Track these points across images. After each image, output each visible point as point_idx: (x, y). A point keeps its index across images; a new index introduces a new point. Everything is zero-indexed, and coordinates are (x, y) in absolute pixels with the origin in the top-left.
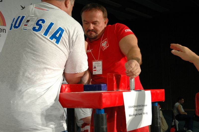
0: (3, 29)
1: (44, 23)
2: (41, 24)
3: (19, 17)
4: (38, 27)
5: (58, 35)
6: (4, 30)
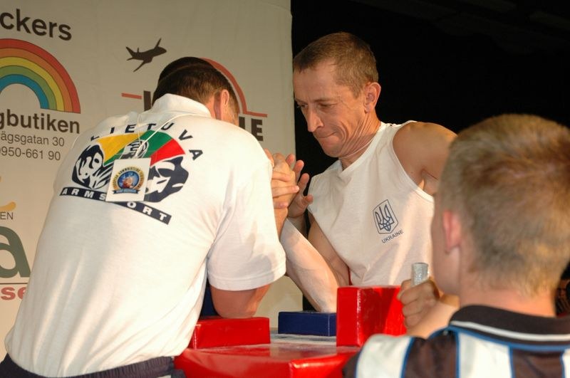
0: (72, 123)
6: (75, 126)
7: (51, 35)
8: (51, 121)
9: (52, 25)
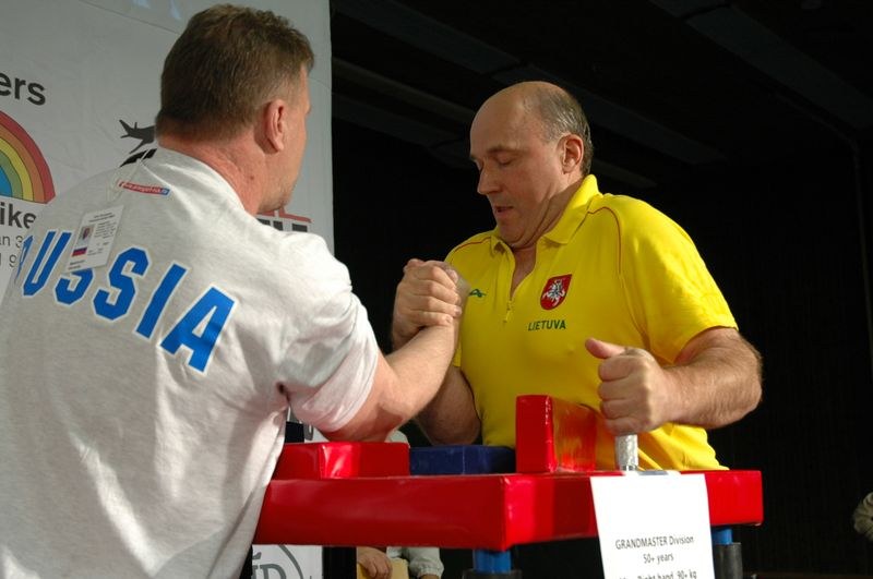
1: (141, 273)
2: (130, 279)
3: (51, 235)
4: (119, 291)
5: (200, 329)
7: (17, 96)
8: (14, 213)
9: (19, 83)
